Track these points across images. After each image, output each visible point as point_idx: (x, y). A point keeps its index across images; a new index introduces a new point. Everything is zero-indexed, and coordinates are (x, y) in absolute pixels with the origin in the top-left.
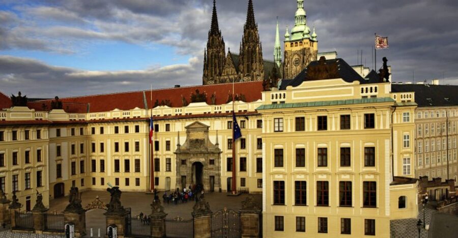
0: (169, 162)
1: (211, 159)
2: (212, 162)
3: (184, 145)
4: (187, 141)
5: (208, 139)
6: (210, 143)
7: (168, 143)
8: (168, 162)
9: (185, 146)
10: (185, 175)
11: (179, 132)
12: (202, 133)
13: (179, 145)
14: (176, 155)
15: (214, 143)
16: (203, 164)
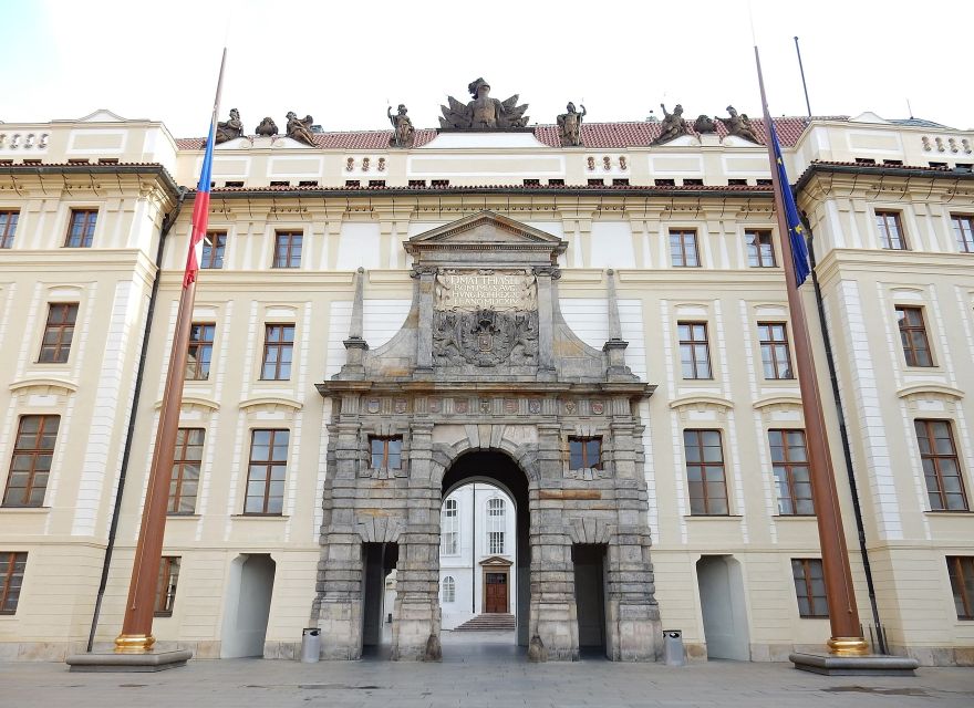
0: (269, 451)
1: (583, 430)
2: (588, 451)
3: (391, 344)
4: (414, 319)
5: (557, 316)
6: (572, 337)
7: (278, 336)
8: (261, 454)
9: (405, 349)
10: (392, 536)
11: (361, 271)
12: (517, 280)
13: (356, 343)
14: (328, 405)
15: (595, 339)
16: (526, 463)
